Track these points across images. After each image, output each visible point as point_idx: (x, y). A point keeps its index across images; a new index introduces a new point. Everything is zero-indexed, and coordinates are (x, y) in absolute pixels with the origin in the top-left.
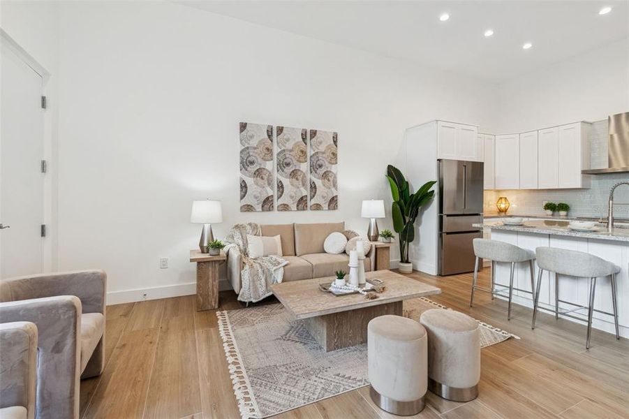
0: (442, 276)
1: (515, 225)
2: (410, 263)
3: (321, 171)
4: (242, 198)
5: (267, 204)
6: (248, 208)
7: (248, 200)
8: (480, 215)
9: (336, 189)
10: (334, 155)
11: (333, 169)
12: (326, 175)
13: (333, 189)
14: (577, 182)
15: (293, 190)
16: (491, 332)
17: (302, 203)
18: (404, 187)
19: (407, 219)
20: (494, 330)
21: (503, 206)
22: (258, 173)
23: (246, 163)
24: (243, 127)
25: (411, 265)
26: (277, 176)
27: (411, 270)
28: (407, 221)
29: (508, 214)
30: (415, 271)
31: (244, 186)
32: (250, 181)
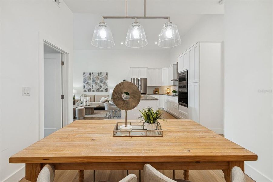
3: (103, 82)
4: (84, 89)
5: (90, 90)
6: (85, 91)
7: (85, 89)
9: (107, 87)
10: (107, 78)
11: (106, 81)
12: (104, 83)
13: (106, 87)
15: (95, 87)
17: (98, 90)
21: (168, 91)
22: (87, 83)
23: (85, 81)
24: (84, 73)
26: (92, 84)
31: (84, 86)
32: (85, 85)
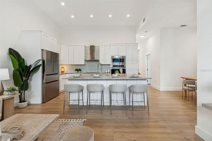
0: (44, 103)
1: (78, 77)
2: (26, 101)
8: (58, 74)
14: (83, 63)
16: (76, 122)
18: (21, 61)
19: (24, 79)
20: (77, 121)
21: (63, 70)
25: (27, 102)
27: (27, 105)
28: (24, 80)
29: (65, 73)
30: (29, 104)
